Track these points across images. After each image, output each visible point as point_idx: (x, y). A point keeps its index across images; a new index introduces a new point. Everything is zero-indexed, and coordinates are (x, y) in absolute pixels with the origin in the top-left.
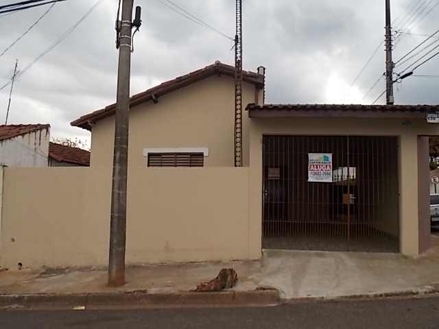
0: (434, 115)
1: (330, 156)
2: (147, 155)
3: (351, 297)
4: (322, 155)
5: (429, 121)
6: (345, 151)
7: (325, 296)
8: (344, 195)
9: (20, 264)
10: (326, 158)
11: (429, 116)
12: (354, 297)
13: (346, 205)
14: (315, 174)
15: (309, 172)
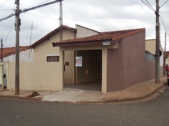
0: (105, 42)
1: (81, 57)
2: (46, 57)
3: (56, 101)
4: (79, 57)
5: (103, 45)
6: (86, 56)
7: (50, 101)
8: (85, 71)
9: (12, 89)
10: (80, 58)
11: (103, 43)
12: (57, 101)
13: (86, 74)
14: (77, 64)
15: (76, 63)
